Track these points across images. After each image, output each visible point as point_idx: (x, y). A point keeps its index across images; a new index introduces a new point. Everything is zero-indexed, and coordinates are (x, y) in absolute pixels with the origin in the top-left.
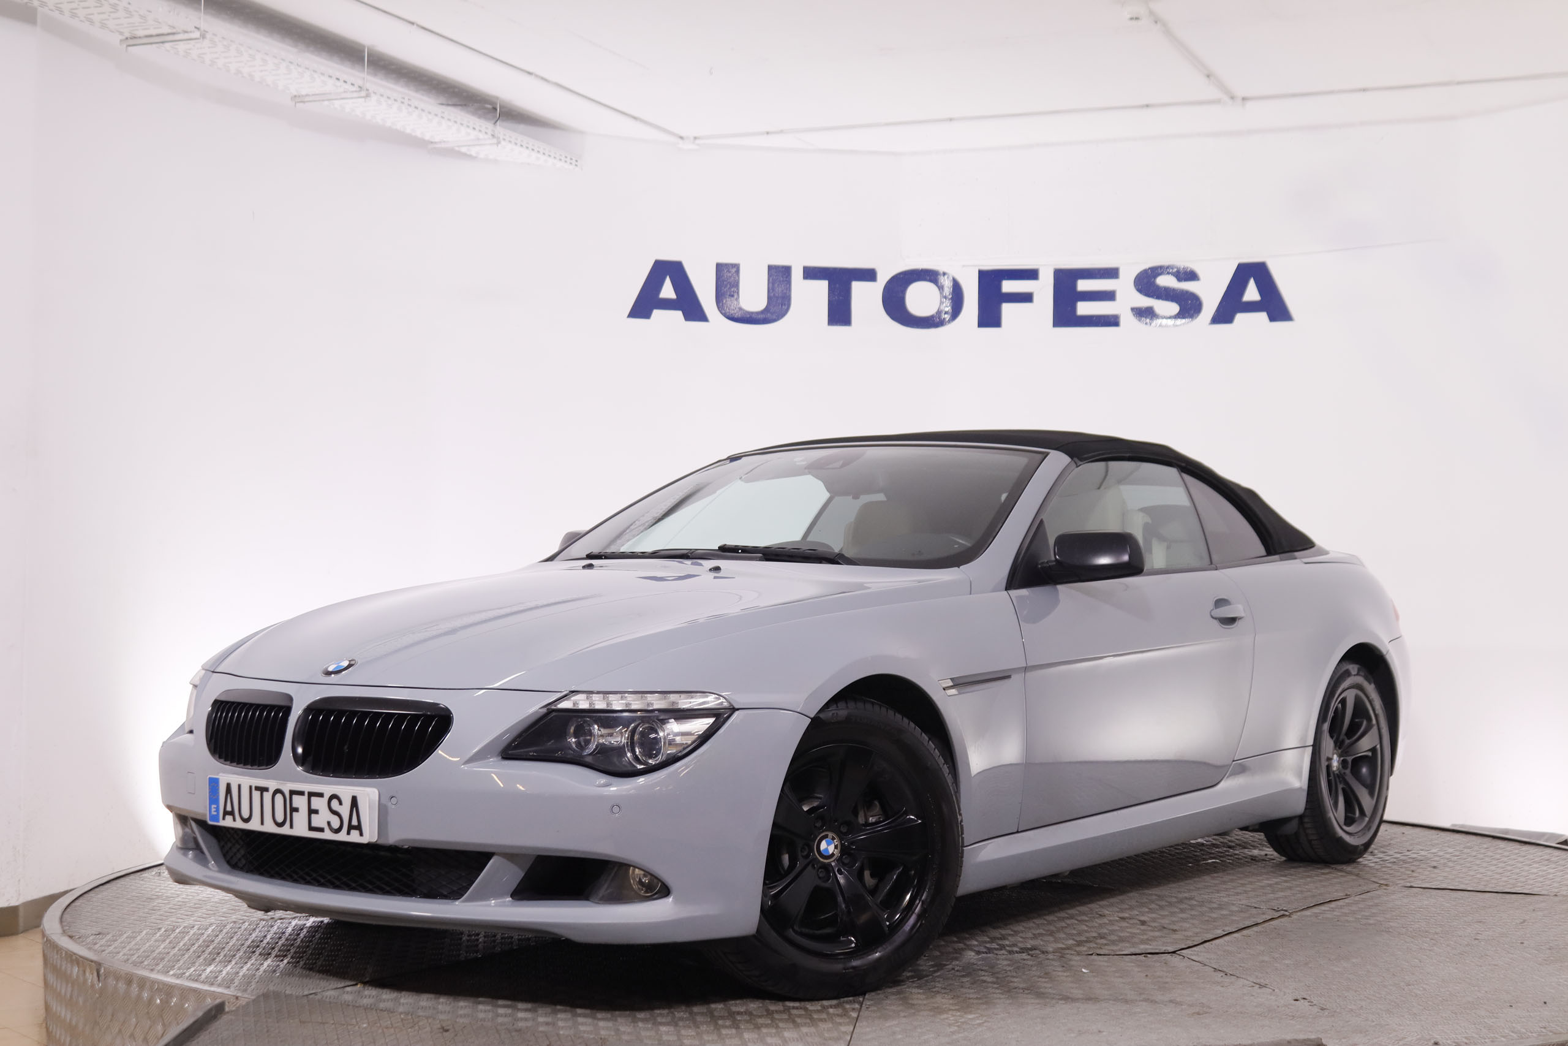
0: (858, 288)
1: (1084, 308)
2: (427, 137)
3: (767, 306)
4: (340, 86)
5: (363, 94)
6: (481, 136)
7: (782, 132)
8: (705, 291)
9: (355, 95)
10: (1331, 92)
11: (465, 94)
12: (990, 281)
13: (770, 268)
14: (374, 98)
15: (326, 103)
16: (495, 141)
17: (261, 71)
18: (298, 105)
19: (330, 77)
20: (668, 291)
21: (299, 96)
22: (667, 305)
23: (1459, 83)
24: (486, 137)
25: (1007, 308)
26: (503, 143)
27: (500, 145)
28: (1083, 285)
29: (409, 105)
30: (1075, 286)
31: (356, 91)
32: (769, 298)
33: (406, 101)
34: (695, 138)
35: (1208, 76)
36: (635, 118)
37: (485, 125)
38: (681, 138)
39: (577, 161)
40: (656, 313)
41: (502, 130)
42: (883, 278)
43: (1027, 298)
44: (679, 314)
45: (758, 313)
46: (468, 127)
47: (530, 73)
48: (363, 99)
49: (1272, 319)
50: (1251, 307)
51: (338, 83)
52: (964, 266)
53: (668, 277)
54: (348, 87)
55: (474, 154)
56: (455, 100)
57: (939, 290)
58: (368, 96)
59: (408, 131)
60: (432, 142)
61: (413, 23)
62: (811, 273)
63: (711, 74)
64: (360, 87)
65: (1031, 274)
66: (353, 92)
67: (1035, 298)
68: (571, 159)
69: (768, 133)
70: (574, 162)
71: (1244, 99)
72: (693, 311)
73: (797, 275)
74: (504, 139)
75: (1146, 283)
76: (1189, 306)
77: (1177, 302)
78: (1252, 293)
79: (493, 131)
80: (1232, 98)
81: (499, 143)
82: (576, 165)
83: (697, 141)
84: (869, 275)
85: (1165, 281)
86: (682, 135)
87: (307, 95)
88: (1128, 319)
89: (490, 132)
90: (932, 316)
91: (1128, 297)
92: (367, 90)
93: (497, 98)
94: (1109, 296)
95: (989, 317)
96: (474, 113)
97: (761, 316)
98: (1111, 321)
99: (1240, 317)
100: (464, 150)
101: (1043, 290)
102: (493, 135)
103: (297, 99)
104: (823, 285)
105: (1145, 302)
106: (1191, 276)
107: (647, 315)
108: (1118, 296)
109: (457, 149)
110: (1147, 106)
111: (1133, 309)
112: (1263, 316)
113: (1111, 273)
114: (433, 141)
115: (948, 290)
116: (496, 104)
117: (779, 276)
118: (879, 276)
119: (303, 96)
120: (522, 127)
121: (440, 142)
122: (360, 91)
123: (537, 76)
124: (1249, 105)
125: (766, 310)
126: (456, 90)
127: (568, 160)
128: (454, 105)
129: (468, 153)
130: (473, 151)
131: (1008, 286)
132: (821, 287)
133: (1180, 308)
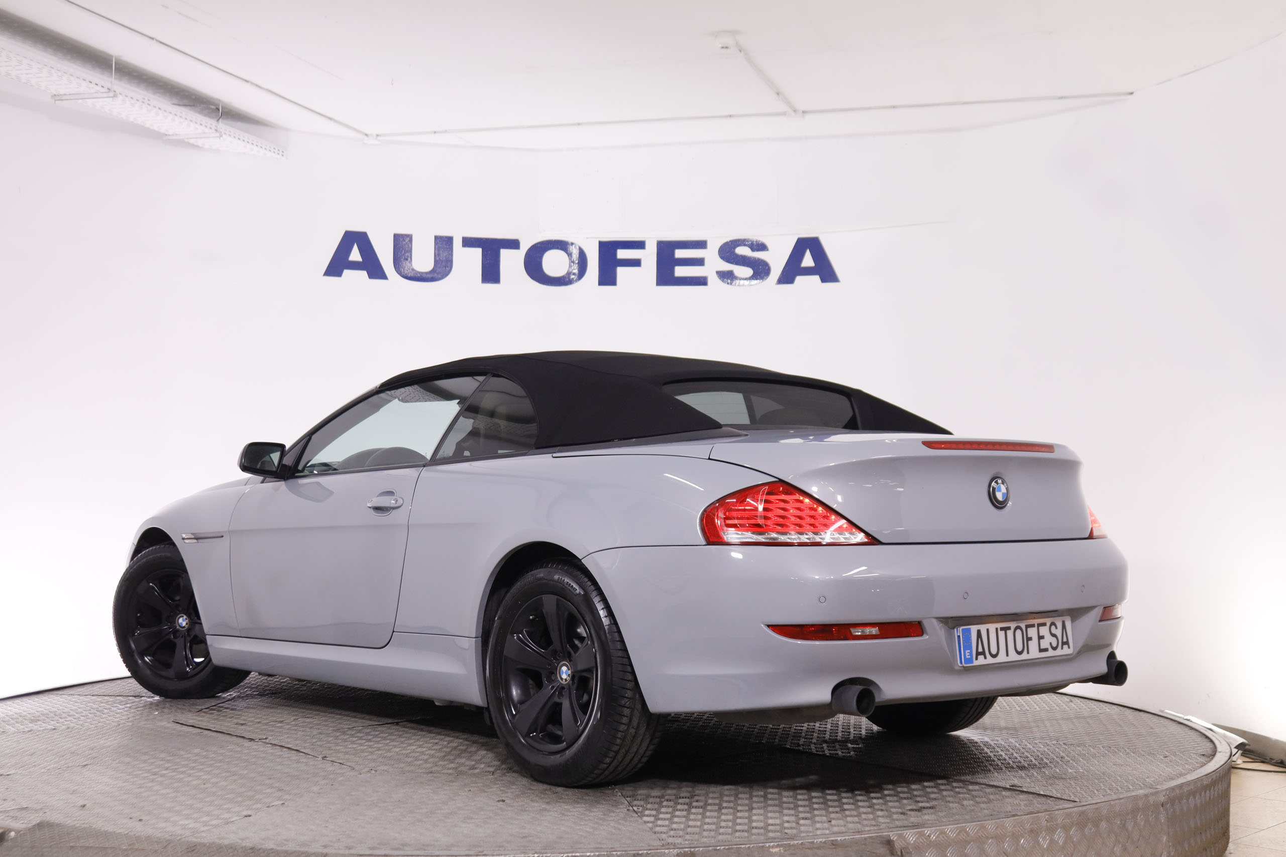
0: (505, 254)
1: (680, 271)
2: (163, 131)
3: (434, 268)
4: (93, 88)
5: (111, 94)
6: (207, 130)
7: (446, 131)
8: (385, 255)
9: (105, 95)
10: (870, 108)
11: (193, 97)
12: (608, 250)
13: (436, 238)
14: (120, 98)
15: (80, 101)
16: (218, 134)
17: (27, 74)
18: (57, 102)
19: (84, 80)
20: (355, 255)
21: (58, 95)
22: (355, 266)
23: (964, 103)
24: (211, 131)
25: (621, 271)
26: (224, 136)
27: (221, 138)
28: (680, 254)
29: (149, 104)
30: (673, 254)
31: (105, 92)
32: (436, 261)
33: (146, 101)
34: (377, 135)
35: (778, 94)
36: (330, 119)
37: (211, 122)
38: (366, 135)
39: (283, 152)
40: (346, 272)
41: (223, 126)
42: (525, 247)
43: (636, 263)
44: (364, 274)
45: (426, 273)
46: (196, 123)
47: (247, 81)
48: (111, 99)
49: (823, 280)
50: (808, 271)
51: (91, 86)
52: (587, 238)
53: (355, 245)
54: (99, 88)
55: (201, 145)
56: (186, 102)
57: (568, 256)
58: (115, 96)
59: (147, 125)
60: (166, 135)
61: (152, 39)
62: (469, 242)
63: (392, 84)
64: (108, 89)
65: (640, 245)
66: (103, 93)
67: (643, 263)
68: (279, 150)
69: (435, 132)
70: (281, 153)
71: (804, 112)
72: (374, 269)
73: (457, 244)
74: (225, 134)
75: (728, 252)
76: (761, 270)
77: (751, 267)
78: (808, 261)
79: (216, 126)
80: (795, 111)
81: (221, 136)
82: (282, 155)
83: (379, 138)
84: (514, 244)
85: (742, 251)
86: (367, 133)
87: (65, 95)
88: (713, 280)
89: (214, 127)
90: (563, 277)
91: (714, 263)
92: (115, 91)
93: (220, 100)
94: (700, 262)
95: (607, 278)
96: (200, 113)
97: (430, 276)
98: (701, 281)
99: (799, 279)
100: (192, 141)
101: (649, 257)
102: (216, 130)
103: (57, 97)
104: (478, 252)
105: (726, 267)
106: (762, 247)
107: (339, 274)
108: (706, 262)
109: (186, 140)
110: (730, 116)
111: (718, 272)
112: (816, 278)
113: (701, 245)
114: (167, 133)
115: (575, 257)
116: (219, 106)
117: (444, 244)
118: (522, 245)
119: (61, 95)
120: (239, 124)
121: (173, 135)
122: (108, 92)
123: (252, 83)
124: (808, 117)
125: (433, 271)
126: (187, 94)
127: (276, 151)
128: (185, 105)
129: (196, 144)
130: (200, 143)
131: (622, 254)
132: (476, 253)
133: (754, 272)
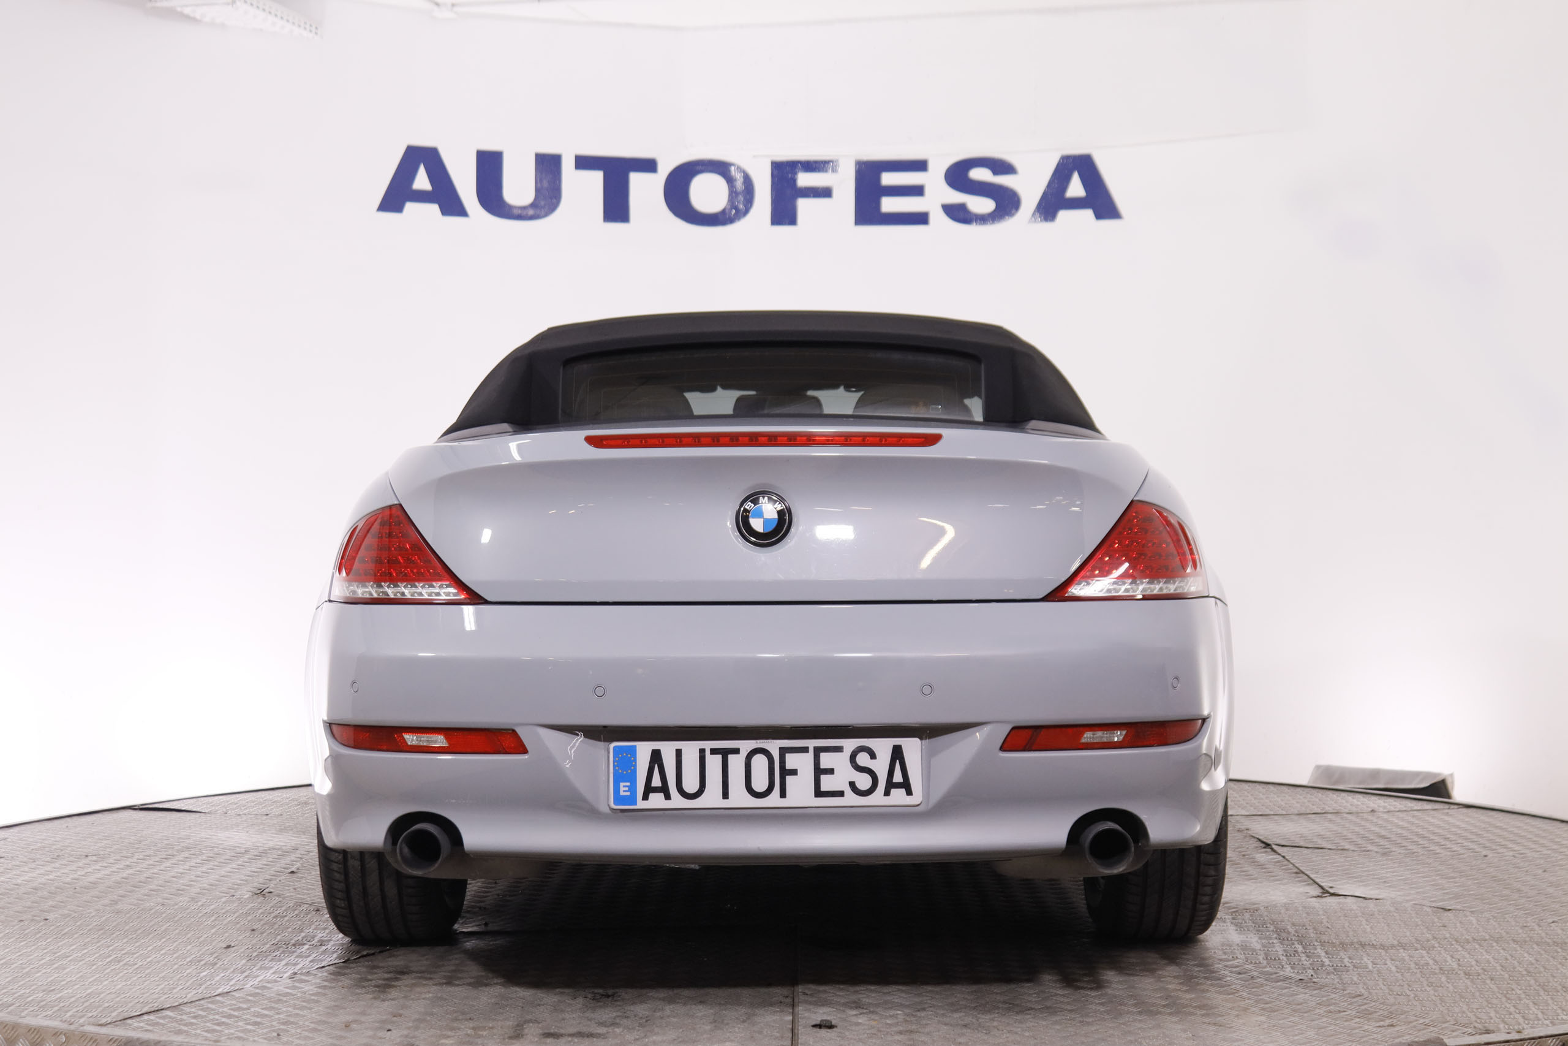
0: (636, 179)
1: (889, 205)
3: (535, 199)
8: (465, 183)
12: (784, 173)
13: (538, 156)
16: (229, 1)
20: (422, 181)
22: (421, 197)
25: (803, 204)
26: (238, 3)
27: (234, 6)
28: (888, 179)
30: (879, 179)
32: (537, 190)
34: (453, 5)
38: (437, 4)
39: (316, 28)
40: (410, 206)
42: (665, 169)
43: (825, 193)
44: (435, 208)
45: (524, 208)
49: (1099, 216)
50: (1076, 204)
52: (754, 157)
53: (422, 165)
55: (198, 17)
57: (728, 182)
62: (584, 163)
65: (829, 166)
67: (835, 193)
68: (311, 26)
70: (313, 29)
72: (452, 205)
73: (568, 164)
74: (241, 0)
75: (958, 176)
76: (1006, 203)
77: (992, 198)
78: (1076, 188)
81: (233, 3)
82: (316, 33)
83: (456, 9)
84: (648, 166)
85: (979, 174)
88: (938, 217)
90: (723, 212)
91: (938, 193)
94: (917, 191)
95: (784, 214)
97: (531, 212)
98: (921, 219)
99: (1063, 215)
100: (187, 11)
101: (844, 183)
104: (597, 177)
105: (956, 197)
106: (1008, 168)
107: (399, 209)
108: (927, 191)
109: (179, 9)
111: (943, 206)
112: (1088, 214)
113: (920, 166)
115: (739, 184)
117: (548, 165)
118: (660, 167)
125: (533, 205)
127: (308, 26)
129: (192, 15)
130: (198, 13)
131: (804, 179)
132: (596, 179)
133: (996, 207)
